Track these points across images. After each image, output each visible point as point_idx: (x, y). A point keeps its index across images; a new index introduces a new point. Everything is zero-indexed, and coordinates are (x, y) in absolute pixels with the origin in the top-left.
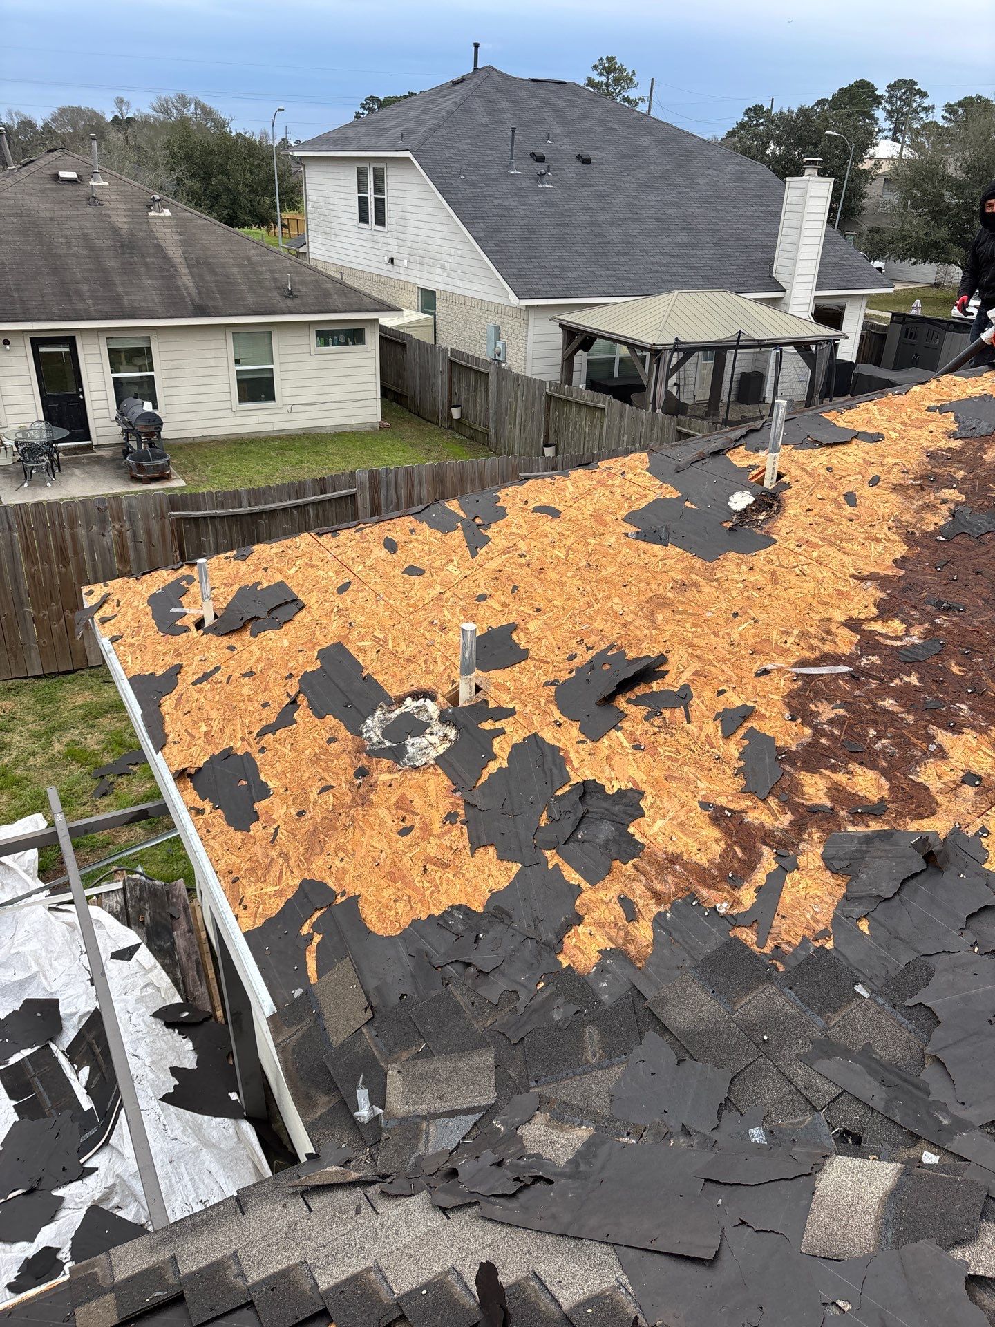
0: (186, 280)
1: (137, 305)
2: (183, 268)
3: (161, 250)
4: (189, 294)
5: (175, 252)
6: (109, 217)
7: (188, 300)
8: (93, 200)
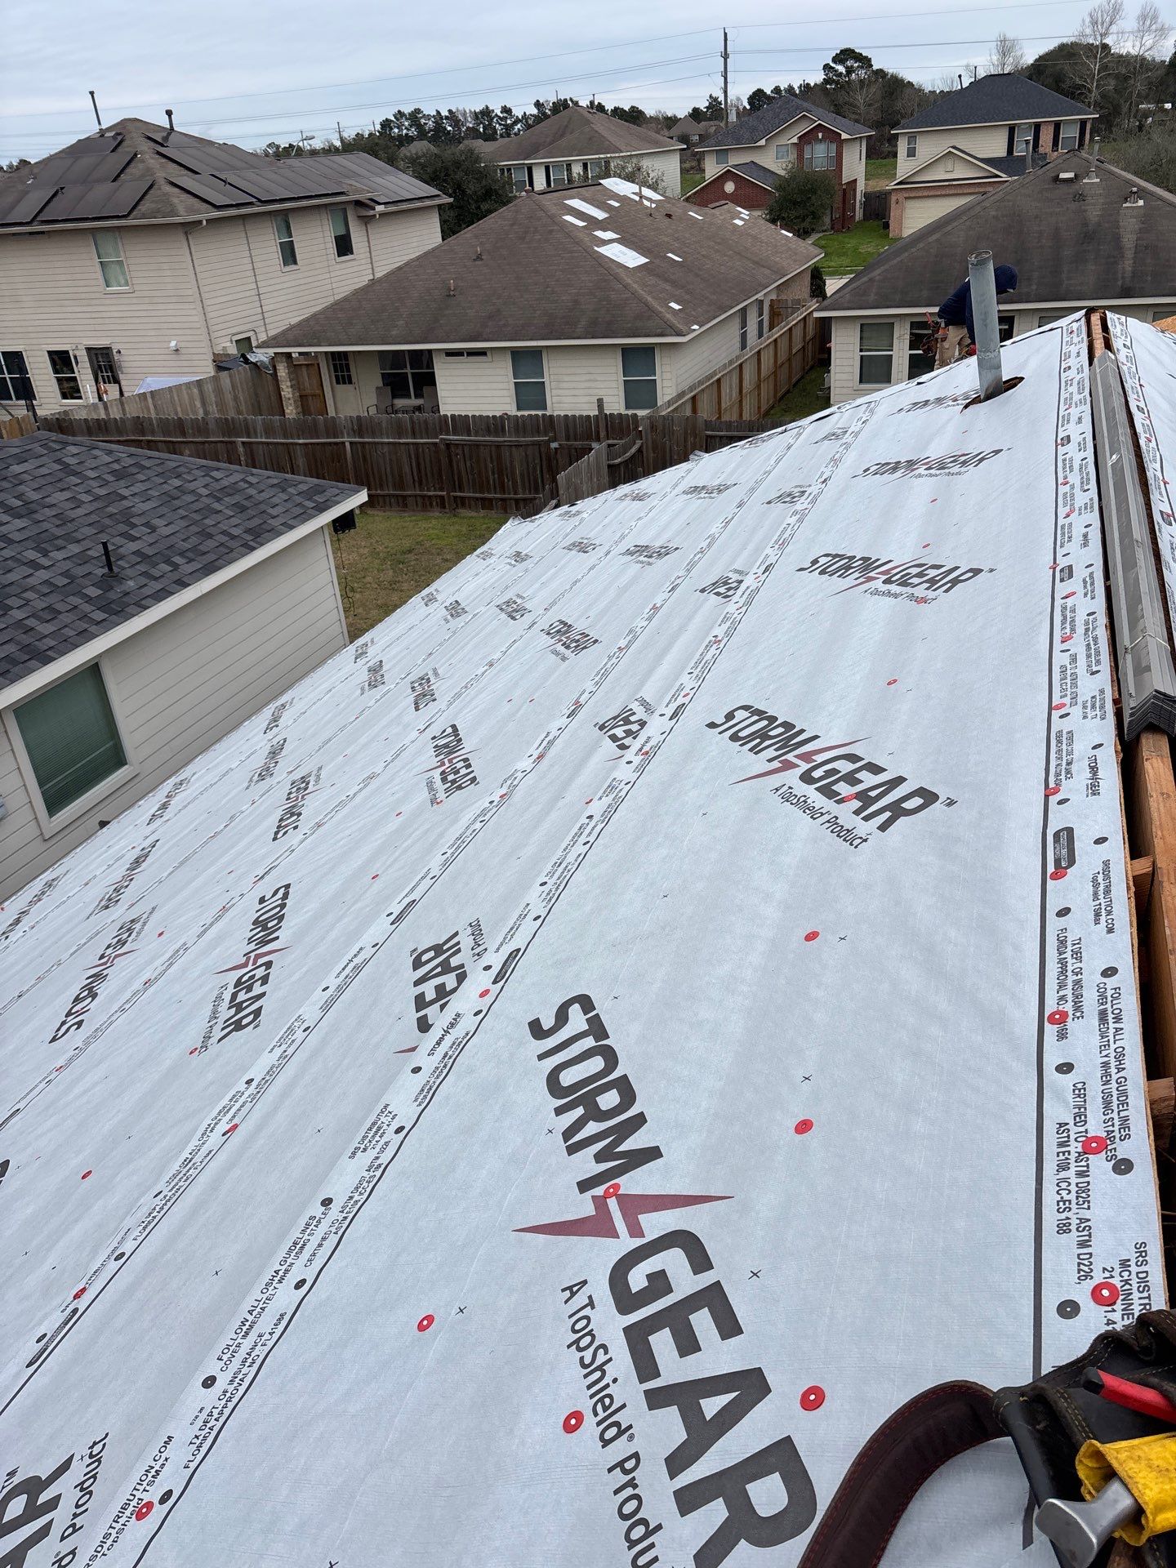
0: (1127, 265)
1: (1072, 288)
2: (1129, 254)
3: (1117, 239)
4: (1123, 278)
5: (1129, 240)
6: (1085, 211)
7: (1120, 283)
8: (1080, 197)
